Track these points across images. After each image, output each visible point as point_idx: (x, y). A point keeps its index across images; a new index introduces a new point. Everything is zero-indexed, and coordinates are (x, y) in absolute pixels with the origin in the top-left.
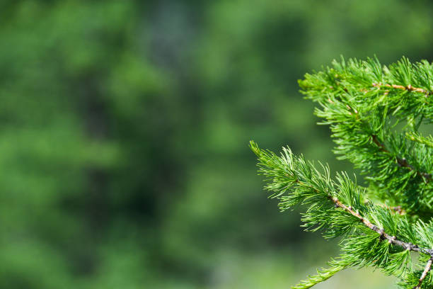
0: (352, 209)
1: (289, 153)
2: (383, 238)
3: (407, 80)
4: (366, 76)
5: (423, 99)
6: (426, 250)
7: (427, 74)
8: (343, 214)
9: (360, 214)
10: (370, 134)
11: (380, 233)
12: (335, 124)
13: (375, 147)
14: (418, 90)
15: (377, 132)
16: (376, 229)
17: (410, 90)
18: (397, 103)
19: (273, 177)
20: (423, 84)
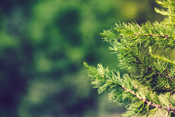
0: (131, 91)
1: (101, 67)
2: (146, 103)
3: (150, 31)
4: (131, 30)
5: (158, 39)
6: (165, 107)
7: (159, 28)
8: (127, 93)
9: (135, 93)
10: (135, 56)
11: (144, 101)
12: (119, 53)
13: (137, 63)
14: (155, 35)
15: (137, 56)
16: (142, 99)
17: (151, 36)
18: (146, 42)
19: (95, 78)
20: (157, 32)
